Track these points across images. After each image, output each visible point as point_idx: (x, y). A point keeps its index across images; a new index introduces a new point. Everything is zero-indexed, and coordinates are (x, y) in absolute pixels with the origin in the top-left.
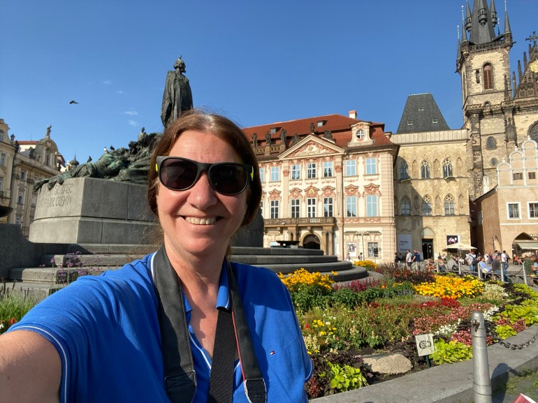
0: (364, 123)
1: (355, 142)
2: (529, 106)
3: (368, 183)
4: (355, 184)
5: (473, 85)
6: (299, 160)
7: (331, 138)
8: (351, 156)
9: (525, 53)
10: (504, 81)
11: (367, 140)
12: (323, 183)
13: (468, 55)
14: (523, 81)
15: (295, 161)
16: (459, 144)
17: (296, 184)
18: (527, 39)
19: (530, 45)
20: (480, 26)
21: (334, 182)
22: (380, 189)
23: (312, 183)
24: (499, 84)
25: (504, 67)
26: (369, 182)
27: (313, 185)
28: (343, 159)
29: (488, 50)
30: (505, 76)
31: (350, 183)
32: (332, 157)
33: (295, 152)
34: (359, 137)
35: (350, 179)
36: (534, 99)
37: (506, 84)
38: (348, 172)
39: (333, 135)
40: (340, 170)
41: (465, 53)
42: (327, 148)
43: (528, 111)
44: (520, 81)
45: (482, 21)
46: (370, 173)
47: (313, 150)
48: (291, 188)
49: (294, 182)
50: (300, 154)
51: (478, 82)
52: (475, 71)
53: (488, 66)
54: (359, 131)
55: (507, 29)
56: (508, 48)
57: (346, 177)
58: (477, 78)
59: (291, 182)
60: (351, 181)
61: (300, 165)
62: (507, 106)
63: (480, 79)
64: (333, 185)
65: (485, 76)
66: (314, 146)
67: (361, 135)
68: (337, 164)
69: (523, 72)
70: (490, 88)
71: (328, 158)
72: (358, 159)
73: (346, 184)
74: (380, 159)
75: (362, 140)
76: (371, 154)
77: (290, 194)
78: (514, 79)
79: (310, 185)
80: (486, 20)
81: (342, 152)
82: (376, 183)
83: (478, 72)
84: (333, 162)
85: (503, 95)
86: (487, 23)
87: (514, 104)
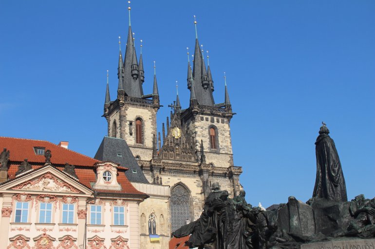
0: (113, 165)
1: (101, 184)
2: (171, 168)
3: (115, 235)
4: (101, 235)
5: (126, 136)
6: (30, 196)
7: (74, 174)
8: (97, 201)
9: (168, 118)
10: (152, 140)
11: (114, 185)
12: (61, 230)
13: (123, 104)
14: (166, 144)
15: (23, 197)
16: (161, 200)
17: (20, 229)
18: (169, 106)
19: (171, 112)
20: (132, 80)
21: (75, 230)
22: (129, 243)
23: (45, 230)
24: (148, 142)
25: (152, 126)
26: (118, 235)
27: (48, 233)
28: (87, 203)
29: (141, 105)
30: (154, 135)
31: (94, 234)
32: (75, 198)
33: (25, 184)
34: (105, 178)
35: (94, 228)
36: (174, 162)
37: (154, 142)
38: (93, 220)
39: (77, 170)
40: (84, 216)
41: (121, 101)
42: (69, 186)
43: (169, 173)
44: (164, 142)
45: (135, 76)
46: (119, 223)
47: (49, 186)
48: (13, 234)
49: (19, 226)
50: (31, 188)
51: (131, 134)
52: (128, 123)
53: (139, 121)
54: (105, 172)
55: (156, 92)
56: (156, 109)
57: (90, 225)
58: (130, 130)
59: (14, 226)
60: (96, 231)
61: (30, 203)
62: (156, 164)
63: (133, 132)
64: (74, 235)
65: (137, 130)
66: (51, 181)
67: (107, 176)
68: (80, 209)
69: (166, 134)
70: (140, 143)
71: (69, 199)
72: (105, 205)
73: (90, 235)
74: (128, 208)
75: (110, 183)
76: (119, 202)
77: (9, 243)
78: (160, 139)
79: (42, 233)
80: (137, 75)
81: (88, 194)
82: (125, 236)
83: (131, 124)
84: (75, 205)
85: (151, 152)
86: (138, 79)
87: (161, 164)
